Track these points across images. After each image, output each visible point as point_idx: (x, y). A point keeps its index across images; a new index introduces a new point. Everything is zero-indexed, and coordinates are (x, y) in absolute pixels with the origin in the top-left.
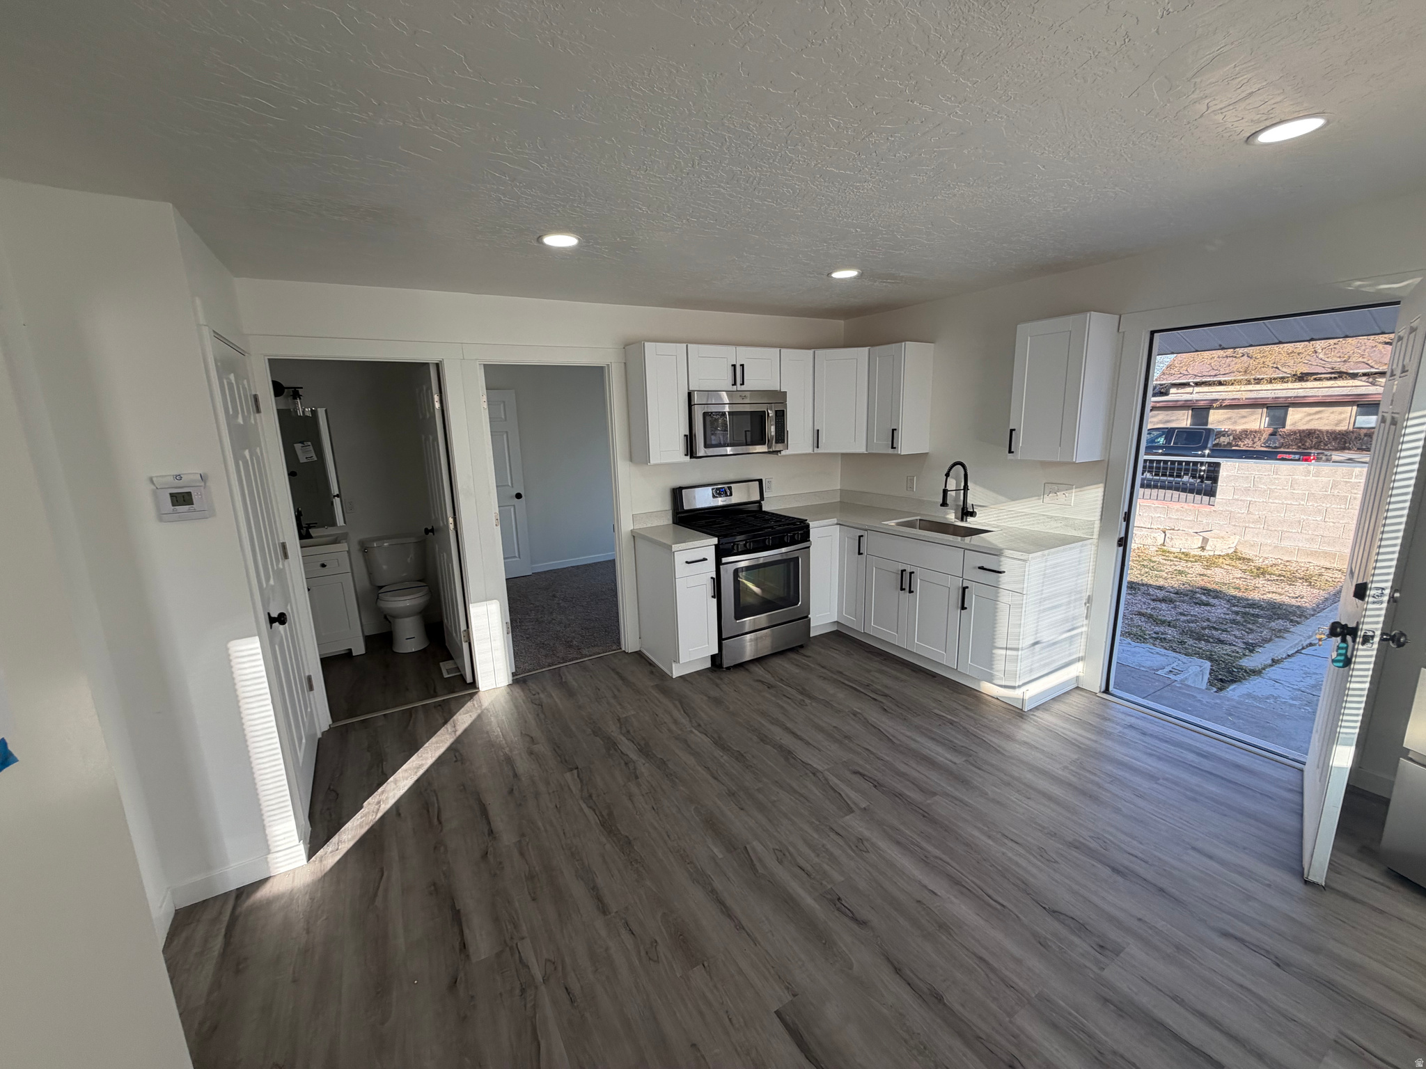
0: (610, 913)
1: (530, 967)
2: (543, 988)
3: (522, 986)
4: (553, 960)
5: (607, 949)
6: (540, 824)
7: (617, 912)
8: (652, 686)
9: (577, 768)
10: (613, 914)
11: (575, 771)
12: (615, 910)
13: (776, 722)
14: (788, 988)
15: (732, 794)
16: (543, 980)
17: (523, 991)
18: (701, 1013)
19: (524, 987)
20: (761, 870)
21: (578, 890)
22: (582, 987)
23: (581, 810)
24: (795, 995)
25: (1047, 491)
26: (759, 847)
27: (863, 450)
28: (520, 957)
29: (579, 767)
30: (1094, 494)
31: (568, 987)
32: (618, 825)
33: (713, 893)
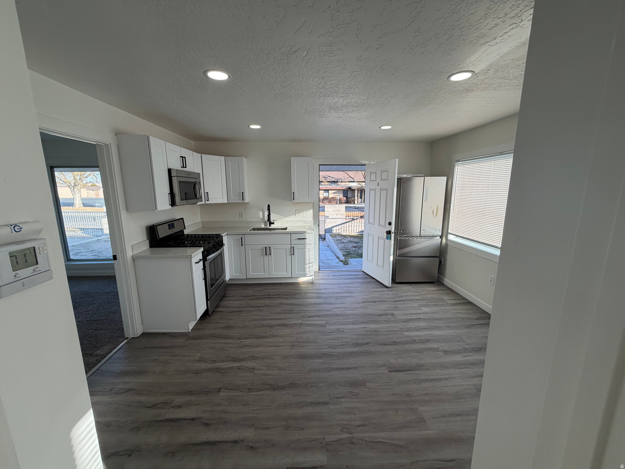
0: (329, 402)
1: (342, 438)
2: (354, 435)
3: (350, 443)
4: (342, 428)
5: (346, 407)
6: (251, 415)
7: (329, 399)
8: (185, 340)
9: (220, 389)
10: (330, 401)
11: (222, 390)
12: (329, 400)
13: (265, 320)
14: (382, 366)
15: (293, 346)
16: (350, 434)
17: (352, 443)
18: (383, 389)
19: (351, 442)
20: (336, 354)
21: (309, 410)
22: (359, 420)
23: (256, 395)
24: (385, 366)
25: (296, 213)
26: (325, 350)
27: (226, 202)
28: (334, 441)
29: (221, 387)
30: (311, 212)
31: (358, 425)
32: (280, 384)
33: (337, 369)
